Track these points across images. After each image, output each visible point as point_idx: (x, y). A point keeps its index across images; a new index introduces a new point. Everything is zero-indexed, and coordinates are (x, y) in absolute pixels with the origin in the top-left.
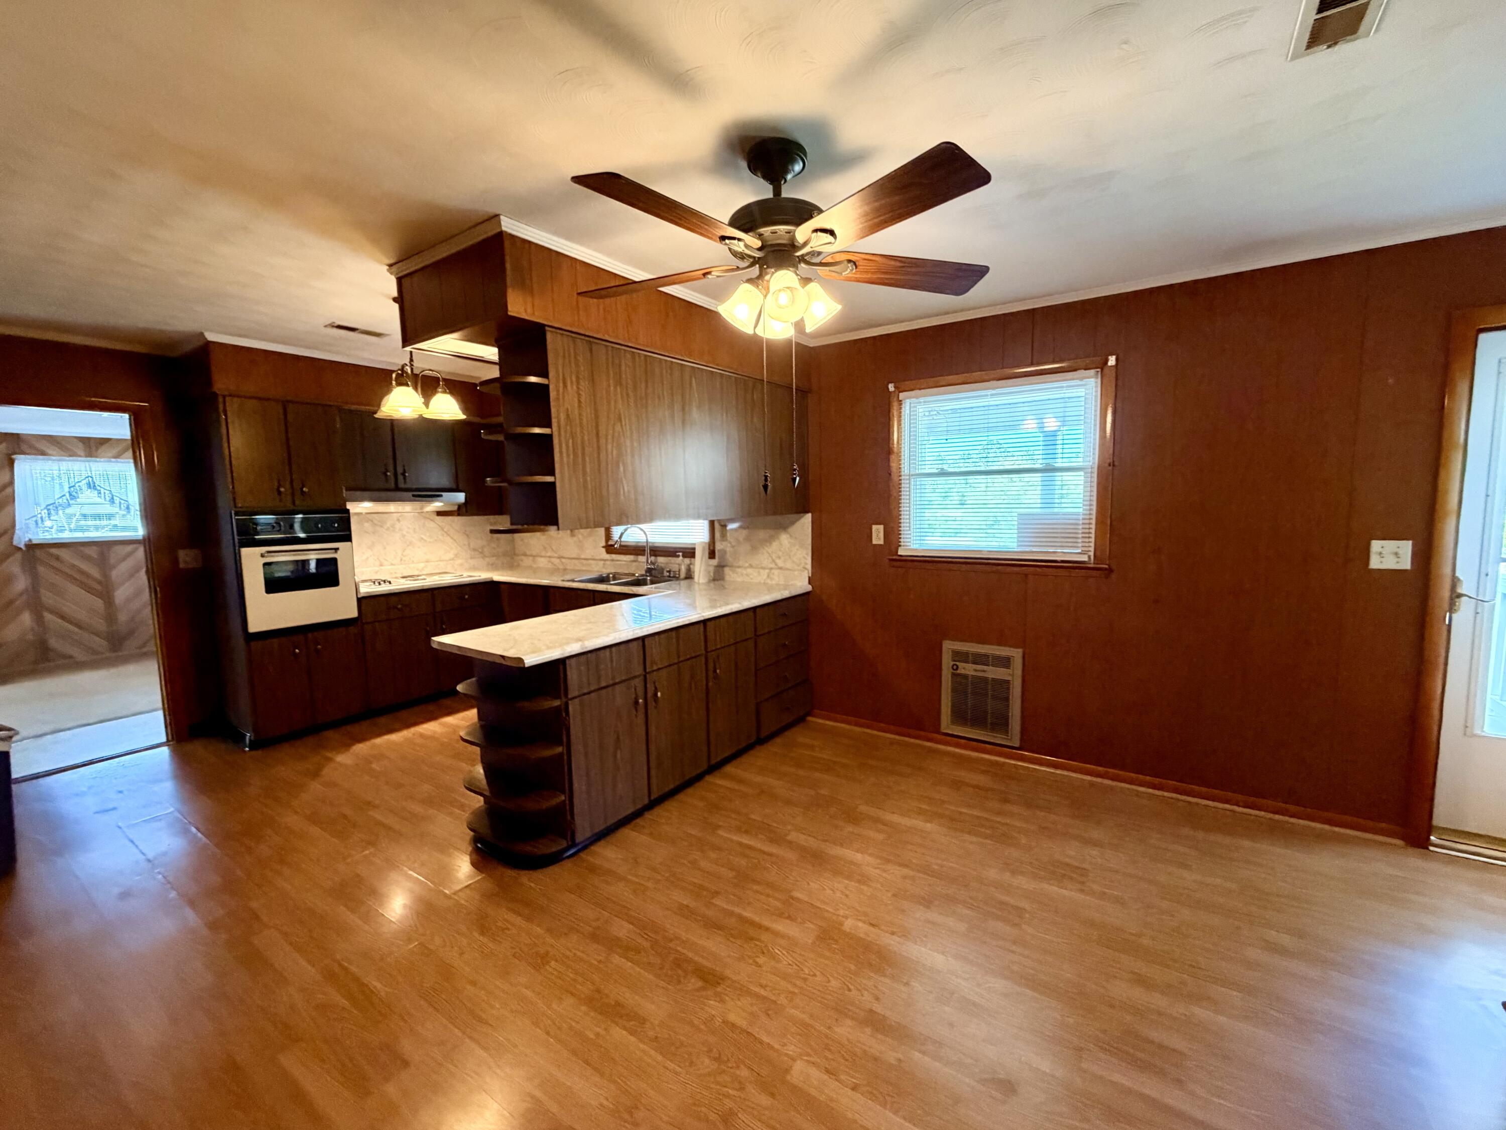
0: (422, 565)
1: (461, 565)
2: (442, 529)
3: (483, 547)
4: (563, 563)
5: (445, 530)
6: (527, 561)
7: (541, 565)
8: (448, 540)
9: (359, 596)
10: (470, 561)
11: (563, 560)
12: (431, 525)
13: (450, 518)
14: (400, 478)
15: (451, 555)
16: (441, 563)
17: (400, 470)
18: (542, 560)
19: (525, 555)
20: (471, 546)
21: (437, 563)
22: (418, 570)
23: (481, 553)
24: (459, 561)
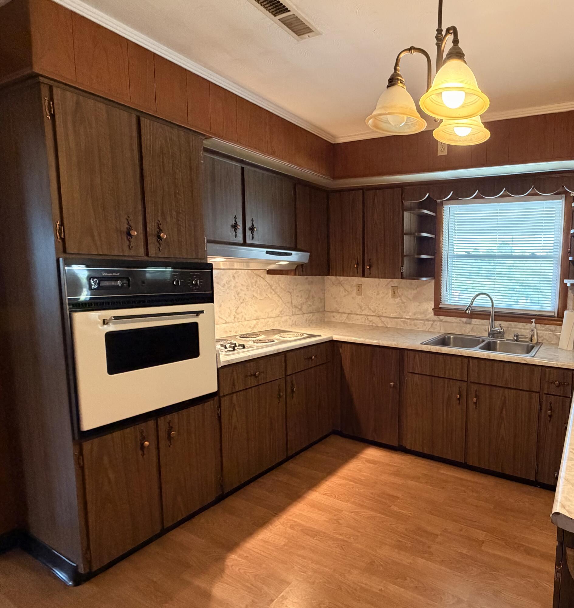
0: (255, 322)
1: (286, 321)
2: (271, 286)
3: (302, 304)
4: (383, 322)
5: (273, 288)
6: (337, 318)
7: (358, 322)
8: (276, 298)
9: (218, 367)
10: (292, 318)
11: (383, 319)
12: (261, 282)
13: (278, 276)
14: (248, 233)
15: (277, 312)
16: (270, 320)
17: (249, 225)
18: (359, 317)
19: (338, 312)
20: (293, 305)
21: (266, 320)
22: (250, 327)
23: (300, 309)
24: (284, 318)
